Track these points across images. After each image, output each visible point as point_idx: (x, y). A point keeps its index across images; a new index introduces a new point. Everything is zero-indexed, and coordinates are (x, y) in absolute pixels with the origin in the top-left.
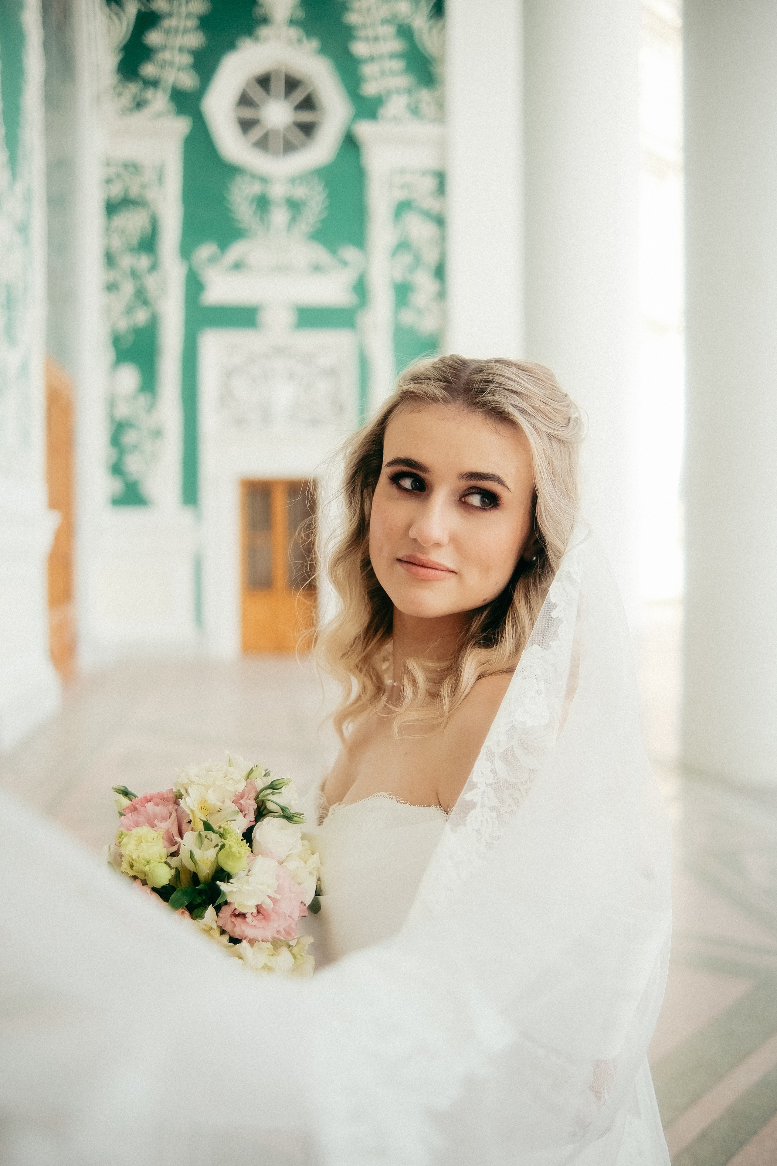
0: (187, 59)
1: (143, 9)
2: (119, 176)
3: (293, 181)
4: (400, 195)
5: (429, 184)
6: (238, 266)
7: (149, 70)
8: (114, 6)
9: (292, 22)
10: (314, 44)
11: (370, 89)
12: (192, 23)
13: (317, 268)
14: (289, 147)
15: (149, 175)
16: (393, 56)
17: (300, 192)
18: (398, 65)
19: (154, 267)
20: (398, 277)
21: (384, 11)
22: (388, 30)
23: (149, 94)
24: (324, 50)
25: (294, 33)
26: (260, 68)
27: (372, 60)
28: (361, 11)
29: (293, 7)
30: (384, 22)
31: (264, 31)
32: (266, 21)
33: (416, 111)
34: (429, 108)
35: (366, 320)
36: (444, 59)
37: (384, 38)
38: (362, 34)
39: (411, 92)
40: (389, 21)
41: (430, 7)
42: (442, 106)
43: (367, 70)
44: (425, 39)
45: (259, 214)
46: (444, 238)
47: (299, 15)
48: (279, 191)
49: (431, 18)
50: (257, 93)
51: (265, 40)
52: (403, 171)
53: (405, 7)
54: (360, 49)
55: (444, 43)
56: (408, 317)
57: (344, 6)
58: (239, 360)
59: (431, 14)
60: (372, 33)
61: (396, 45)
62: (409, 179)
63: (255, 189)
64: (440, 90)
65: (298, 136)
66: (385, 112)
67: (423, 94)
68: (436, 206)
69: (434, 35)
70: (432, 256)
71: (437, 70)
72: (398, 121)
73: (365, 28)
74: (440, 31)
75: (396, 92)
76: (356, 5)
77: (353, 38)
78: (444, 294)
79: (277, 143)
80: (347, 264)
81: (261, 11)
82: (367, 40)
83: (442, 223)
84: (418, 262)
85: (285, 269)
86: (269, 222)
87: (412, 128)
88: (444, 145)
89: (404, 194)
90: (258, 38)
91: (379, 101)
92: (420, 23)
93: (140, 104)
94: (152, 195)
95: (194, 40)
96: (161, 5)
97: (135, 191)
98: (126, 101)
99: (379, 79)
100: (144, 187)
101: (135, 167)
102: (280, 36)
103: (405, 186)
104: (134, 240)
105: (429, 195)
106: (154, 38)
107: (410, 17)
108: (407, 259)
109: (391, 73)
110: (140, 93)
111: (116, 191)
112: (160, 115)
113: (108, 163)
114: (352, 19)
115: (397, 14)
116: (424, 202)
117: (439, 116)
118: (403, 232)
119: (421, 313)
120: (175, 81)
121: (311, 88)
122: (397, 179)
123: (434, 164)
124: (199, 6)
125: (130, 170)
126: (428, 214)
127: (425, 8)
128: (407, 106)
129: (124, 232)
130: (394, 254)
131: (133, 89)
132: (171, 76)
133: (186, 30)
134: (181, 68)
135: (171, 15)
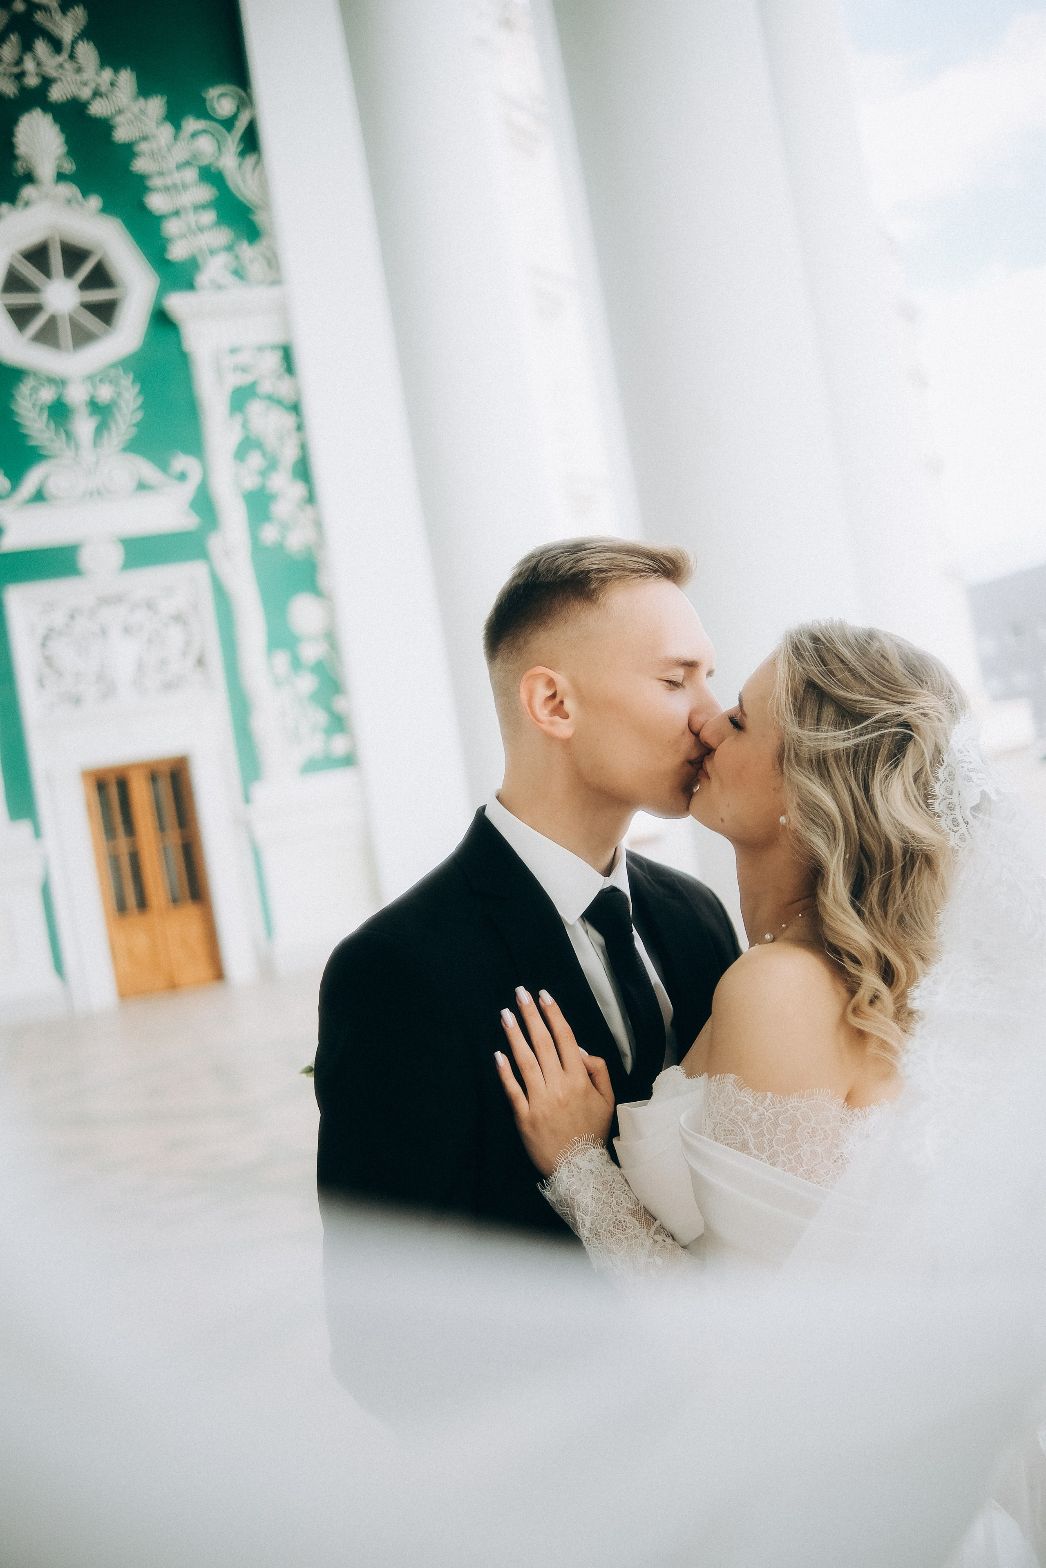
3: (92, 379)
4: (234, 380)
5: (272, 361)
6: (39, 496)
9: (61, 177)
10: (95, 202)
11: (178, 251)
13: (142, 486)
14: (83, 337)
16: (199, 208)
17: (105, 393)
18: (208, 217)
20: (250, 482)
21: (180, 152)
22: (190, 175)
24: (107, 209)
25: (68, 190)
26: (30, 240)
27: (177, 213)
28: (153, 155)
29: (58, 158)
30: (180, 167)
31: (28, 192)
32: (29, 178)
33: (239, 273)
34: (256, 269)
35: (215, 544)
36: (266, 205)
37: (185, 187)
38: (156, 182)
39: (229, 248)
40: (187, 164)
41: (236, 143)
42: (273, 262)
43: (172, 228)
44: (240, 183)
45: (52, 425)
46: (300, 428)
47: (69, 167)
48: (77, 395)
49: (242, 154)
50: (29, 272)
51: (27, 204)
52: (233, 351)
53: (205, 145)
54: (156, 202)
55: (264, 185)
56: (270, 534)
57: (128, 151)
58: (58, 619)
59: (239, 150)
60: (169, 181)
61: (205, 193)
62: (243, 358)
63: (47, 395)
64: (264, 243)
65: (90, 322)
66: (203, 279)
67: (246, 251)
68: (284, 388)
69: (248, 175)
70: (289, 454)
71: (260, 218)
72: (219, 287)
73: (161, 174)
74: (254, 169)
75: (212, 252)
76: (143, 147)
77: (145, 189)
78: (311, 498)
79: (65, 332)
80: (182, 477)
81: (20, 167)
82: (167, 189)
83: (296, 408)
84: (272, 465)
85: (98, 493)
86: (69, 435)
87: (237, 293)
88: (284, 313)
89: (243, 380)
90: (21, 201)
91: (193, 264)
92: (228, 162)
99: (186, 237)
102: (48, 196)
103: (241, 369)
105: (272, 375)
107: (214, 155)
108: (256, 460)
109: (201, 228)
114: (142, 165)
115: (198, 155)
116: (268, 386)
117: (271, 274)
118: (245, 427)
119: (284, 526)
121: (99, 257)
122: (229, 360)
123: (276, 336)
126: (275, 400)
127: (232, 145)
128: (227, 268)
130: (240, 456)
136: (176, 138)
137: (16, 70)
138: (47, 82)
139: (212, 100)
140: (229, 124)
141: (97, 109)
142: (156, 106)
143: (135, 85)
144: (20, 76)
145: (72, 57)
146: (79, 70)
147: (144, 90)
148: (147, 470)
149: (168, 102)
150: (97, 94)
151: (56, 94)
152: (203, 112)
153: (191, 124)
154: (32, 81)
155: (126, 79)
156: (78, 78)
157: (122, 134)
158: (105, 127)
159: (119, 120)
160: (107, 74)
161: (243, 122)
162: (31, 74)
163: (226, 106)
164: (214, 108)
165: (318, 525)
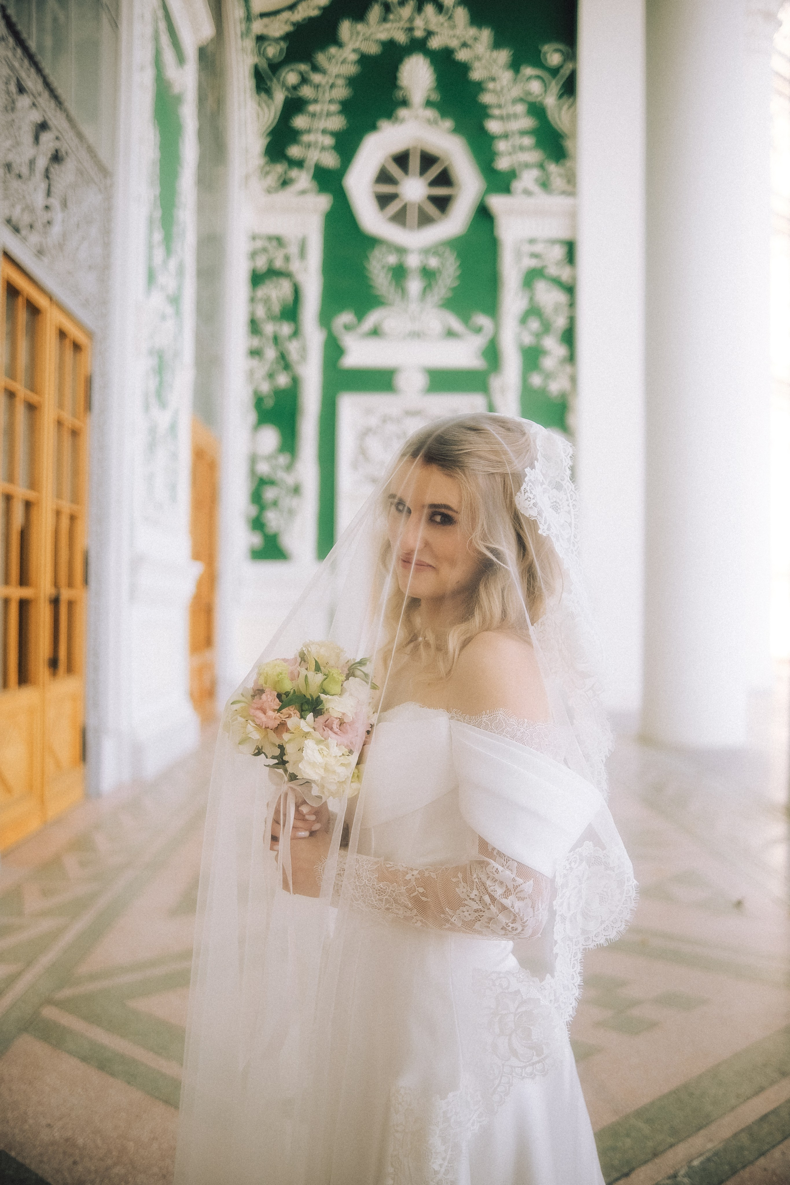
0: (329, 141)
1: (290, 96)
2: (265, 250)
3: (427, 251)
4: (529, 263)
5: (558, 252)
6: (376, 332)
7: (294, 151)
8: (263, 95)
9: (429, 103)
10: (448, 124)
11: (503, 164)
12: (334, 108)
13: (450, 334)
14: (425, 220)
15: (293, 250)
16: (523, 133)
17: (433, 262)
18: (528, 141)
19: (296, 333)
20: (528, 339)
21: (516, 92)
22: (520, 108)
23: (294, 173)
24: (458, 130)
25: (430, 113)
26: (398, 148)
27: (506, 136)
28: (494, 91)
29: (430, 90)
30: (515, 101)
31: (402, 112)
32: (405, 103)
33: (545, 185)
34: (558, 182)
35: (495, 383)
36: (574, 134)
37: (515, 116)
38: (496, 112)
39: (541, 166)
40: (521, 100)
41: (559, 86)
42: (571, 179)
43: (502, 146)
44: (556, 116)
45: (394, 283)
46: (572, 305)
47: (435, 97)
48: (413, 261)
49: (561, 96)
50: (395, 170)
51: (402, 121)
52: (532, 241)
53: (535, 87)
54: (493, 126)
55: (574, 120)
56: (536, 380)
57: (479, 87)
58: (373, 421)
59: (561, 92)
60: (504, 112)
61: (527, 123)
62: (538, 248)
63: (392, 259)
64: (568, 164)
65: (431, 210)
66: (517, 185)
67: (553, 168)
68: (565, 274)
69: (563, 112)
70: (560, 322)
71: (568, 144)
72: (527, 193)
73: (500, 106)
74: (570, 107)
75: (527, 166)
76: (491, 85)
77: (488, 116)
78: (571, 358)
79: (413, 216)
80: (478, 330)
81: (400, 94)
82: (501, 118)
83: (570, 290)
84: (546, 328)
85: (416, 335)
86: (403, 291)
87: (542, 200)
88: (573, 216)
89: (533, 263)
90: (397, 119)
91: (512, 175)
92: (550, 101)
93: (285, 183)
94: (295, 266)
95: (337, 123)
96: (306, 92)
97: (279, 264)
98: (271, 180)
99: (510, 154)
100: (287, 259)
101: (279, 241)
102: (417, 117)
103: (535, 256)
104: (277, 309)
105: (557, 264)
106: (300, 122)
107: (541, 95)
108: (535, 325)
109: (522, 148)
110: (285, 173)
111: (261, 263)
112: (303, 192)
113: (254, 238)
114: (487, 98)
115: (529, 93)
116: (553, 271)
117: (568, 188)
118: (531, 299)
119: (548, 376)
120: (318, 160)
121: (446, 164)
122: (527, 248)
123: (564, 234)
124: (342, 92)
125: (274, 243)
126: (557, 282)
127: (555, 87)
128: (537, 180)
129: (267, 301)
130: (524, 320)
131: (279, 168)
132: (314, 157)
133: (329, 114)
134: (323, 149)
135: (316, 101)
136: (515, 80)
137: (407, 25)
138: (430, 34)
139: (545, 54)
140: (554, 72)
141: (462, 56)
142: (503, 56)
143: (492, 39)
144: (411, 30)
145: (450, 18)
146: (453, 27)
147: (497, 44)
148: (454, 323)
149: (514, 54)
150: (464, 45)
151: (435, 43)
152: (538, 61)
153: (528, 71)
154: (419, 34)
155: (486, 35)
156: (451, 33)
157: (476, 75)
158: (464, 68)
159: (477, 64)
160: (473, 31)
161: (566, 72)
162: (418, 28)
163: (554, 59)
164: (546, 59)
165: (573, 380)
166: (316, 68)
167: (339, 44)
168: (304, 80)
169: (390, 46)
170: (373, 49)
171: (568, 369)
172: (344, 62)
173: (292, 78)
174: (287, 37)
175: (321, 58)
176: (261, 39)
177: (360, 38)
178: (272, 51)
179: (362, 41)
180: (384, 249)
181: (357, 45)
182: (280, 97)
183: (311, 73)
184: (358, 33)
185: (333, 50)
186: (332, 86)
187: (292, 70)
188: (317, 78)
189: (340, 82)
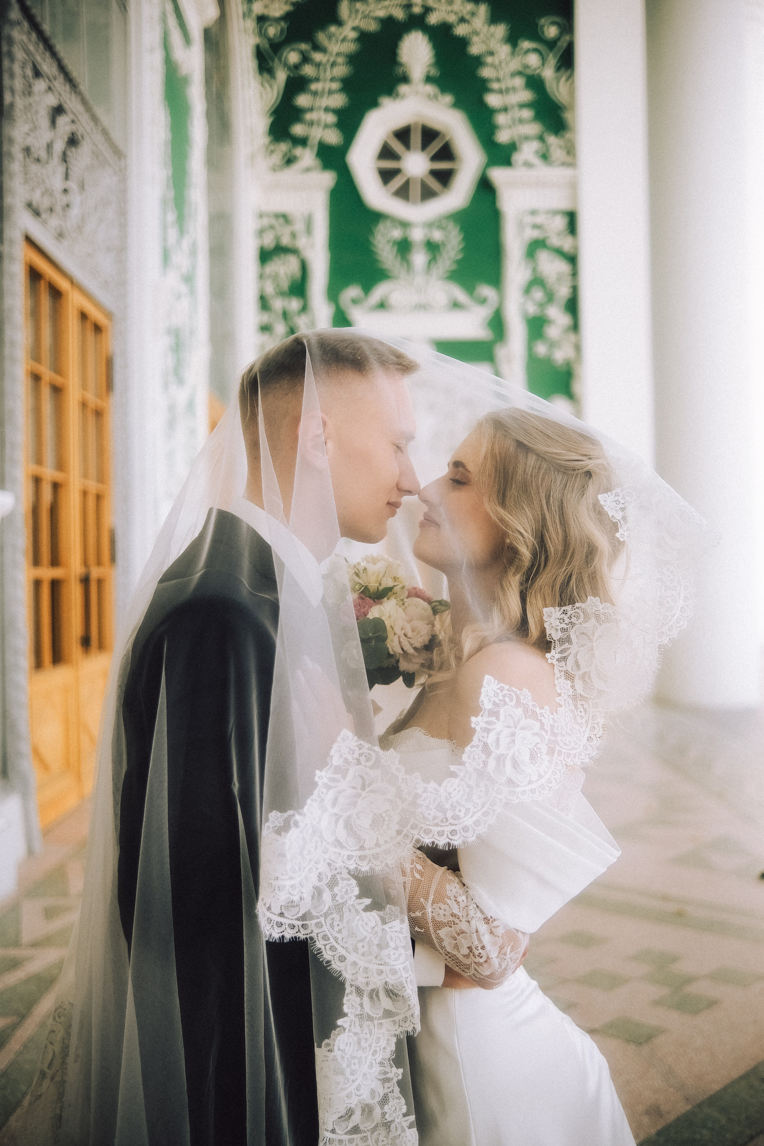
0: (331, 118)
1: (292, 75)
2: (272, 227)
3: (430, 225)
4: (531, 234)
5: (560, 223)
6: (382, 305)
7: (298, 130)
8: (266, 76)
9: (429, 79)
10: (448, 99)
11: (503, 137)
12: (335, 86)
13: (456, 305)
14: (428, 194)
15: (299, 226)
16: (522, 106)
17: (437, 236)
18: (527, 114)
19: (304, 309)
20: (532, 309)
21: (515, 65)
22: (519, 82)
23: (298, 151)
24: (457, 104)
25: (430, 89)
26: (400, 123)
27: (505, 109)
28: (493, 66)
29: (430, 65)
30: (513, 75)
31: (403, 89)
32: (405, 79)
33: (545, 157)
34: (558, 154)
35: (501, 352)
36: (572, 106)
37: (514, 89)
38: (495, 86)
39: (541, 138)
40: (520, 73)
41: (557, 59)
42: (571, 150)
43: (501, 119)
44: (555, 88)
45: (399, 257)
46: (575, 274)
47: (434, 72)
48: (417, 235)
49: (558, 69)
50: (397, 146)
51: (403, 97)
52: (534, 213)
53: (533, 60)
54: (493, 100)
55: (572, 92)
56: (541, 349)
57: (478, 61)
59: (559, 64)
60: (503, 86)
61: (526, 95)
62: (540, 219)
63: (397, 234)
64: (568, 135)
65: (434, 184)
66: (518, 158)
67: (552, 140)
68: (567, 244)
69: (562, 84)
70: (564, 292)
71: (567, 116)
72: (528, 165)
73: (498, 80)
74: (567, 79)
75: (527, 138)
76: (489, 60)
77: (488, 90)
78: (575, 327)
79: (416, 190)
80: (483, 301)
81: (400, 70)
82: (501, 92)
83: (572, 259)
84: (550, 297)
85: (422, 307)
86: (408, 264)
87: (542, 171)
88: (573, 187)
89: (536, 234)
90: (398, 95)
91: (513, 147)
92: (548, 73)
93: (290, 161)
94: (301, 243)
95: (338, 101)
96: (308, 70)
97: (286, 241)
98: (277, 159)
99: (510, 127)
100: (294, 235)
101: (285, 218)
102: (417, 93)
103: (536, 226)
104: (285, 285)
105: (559, 234)
106: (302, 100)
107: (539, 67)
108: (538, 295)
109: (521, 121)
110: (290, 151)
111: (269, 241)
112: (308, 170)
113: (261, 216)
114: (486, 73)
115: (526, 67)
116: (555, 241)
117: (569, 159)
118: (534, 270)
119: (553, 345)
120: (321, 138)
121: (447, 139)
122: (529, 220)
123: (565, 205)
124: (342, 70)
125: (281, 220)
126: (559, 252)
127: (552, 61)
128: (537, 152)
129: (275, 277)
130: (527, 290)
131: (283, 147)
132: (317, 134)
133: (331, 92)
134: (326, 126)
135: (317, 80)
136: (513, 54)
137: (405, 2)
138: (427, 10)
139: (543, 26)
140: (552, 44)
141: (461, 30)
142: (500, 30)
143: (489, 14)
144: (409, 6)
147: (494, 19)
148: (460, 295)
149: (511, 28)
150: (462, 20)
151: (433, 19)
152: (536, 35)
153: (526, 44)
154: (417, 10)
155: (483, 10)
156: (449, 8)
157: (475, 49)
158: (464, 42)
159: (475, 39)
160: (470, 7)
161: (563, 44)
162: (416, 5)
163: (552, 32)
164: (543, 32)
165: (578, 348)
166: (317, 47)
167: (339, 23)
168: (306, 59)
169: (388, 22)
170: (372, 27)
171: (572, 337)
172: (344, 40)
173: (293, 57)
174: (287, 17)
175: (321, 37)
176: (262, 19)
177: (360, 16)
178: (272, 31)
179: (361, 19)
180: (388, 223)
181: (356, 23)
182: (282, 76)
183: (312, 52)
184: (357, 11)
185: (333, 29)
186: (333, 64)
187: (293, 50)
188: (318, 57)
189: (340, 60)
